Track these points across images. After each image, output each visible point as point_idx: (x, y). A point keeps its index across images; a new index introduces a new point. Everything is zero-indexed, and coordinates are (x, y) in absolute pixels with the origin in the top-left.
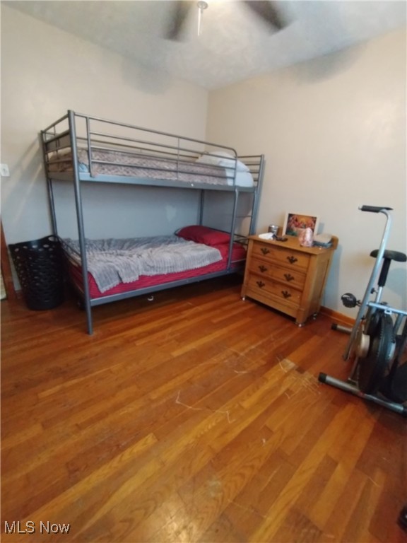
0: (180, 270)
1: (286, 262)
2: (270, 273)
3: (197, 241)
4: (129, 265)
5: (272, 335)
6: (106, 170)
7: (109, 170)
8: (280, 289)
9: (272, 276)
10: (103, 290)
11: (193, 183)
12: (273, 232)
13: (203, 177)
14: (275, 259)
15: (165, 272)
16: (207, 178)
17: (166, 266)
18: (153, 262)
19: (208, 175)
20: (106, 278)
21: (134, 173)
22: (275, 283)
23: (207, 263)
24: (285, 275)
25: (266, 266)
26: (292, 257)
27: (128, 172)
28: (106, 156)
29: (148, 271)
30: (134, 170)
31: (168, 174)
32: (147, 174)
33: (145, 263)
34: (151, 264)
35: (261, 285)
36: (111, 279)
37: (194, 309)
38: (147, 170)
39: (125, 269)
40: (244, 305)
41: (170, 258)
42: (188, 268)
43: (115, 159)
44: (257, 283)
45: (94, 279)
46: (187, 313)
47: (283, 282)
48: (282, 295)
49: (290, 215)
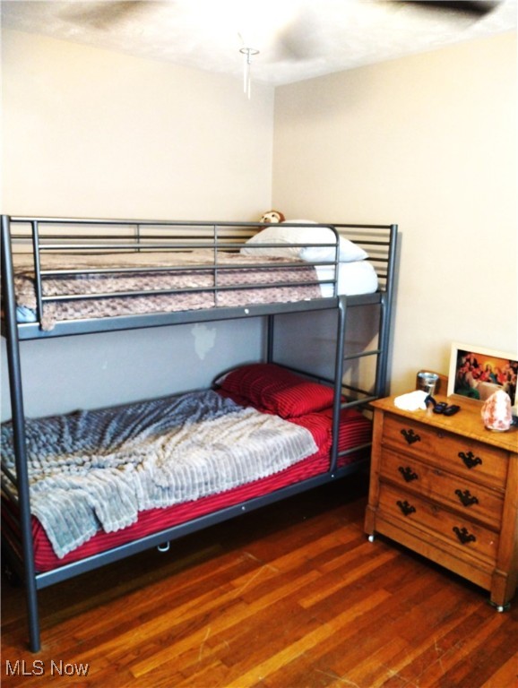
0: (226, 486)
1: (456, 464)
2: (424, 484)
3: (262, 408)
4: (118, 490)
5: (435, 639)
6: (71, 311)
7: (77, 311)
8: (449, 523)
9: (430, 491)
10: (61, 552)
11: (248, 306)
12: (426, 389)
13: (268, 290)
14: (434, 455)
15: (194, 497)
16: (277, 292)
17: (197, 481)
18: (168, 477)
19: (279, 286)
20: (69, 525)
21: (126, 307)
22: (437, 507)
23: (286, 463)
24: (458, 492)
25: (417, 468)
26: (470, 454)
27: (114, 308)
28: (70, 285)
29: (157, 498)
30: (125, 303)
31: (196, 297)
32: (152, 305)
33: (150, 482)
34: (165, 483)
35: (407, 510)
36: (79, 526)
37: (262, 569)
38: (152, 298)
39: (110, 500)
40: (372, 556)
41: (204, 463)
42: (243, 481)
43: (89, 287)
44: (399, 503)
45: (44, 530)
46: (245, 583)
47: (453, 505)
48: (454, 535)
49: (461, 354)
